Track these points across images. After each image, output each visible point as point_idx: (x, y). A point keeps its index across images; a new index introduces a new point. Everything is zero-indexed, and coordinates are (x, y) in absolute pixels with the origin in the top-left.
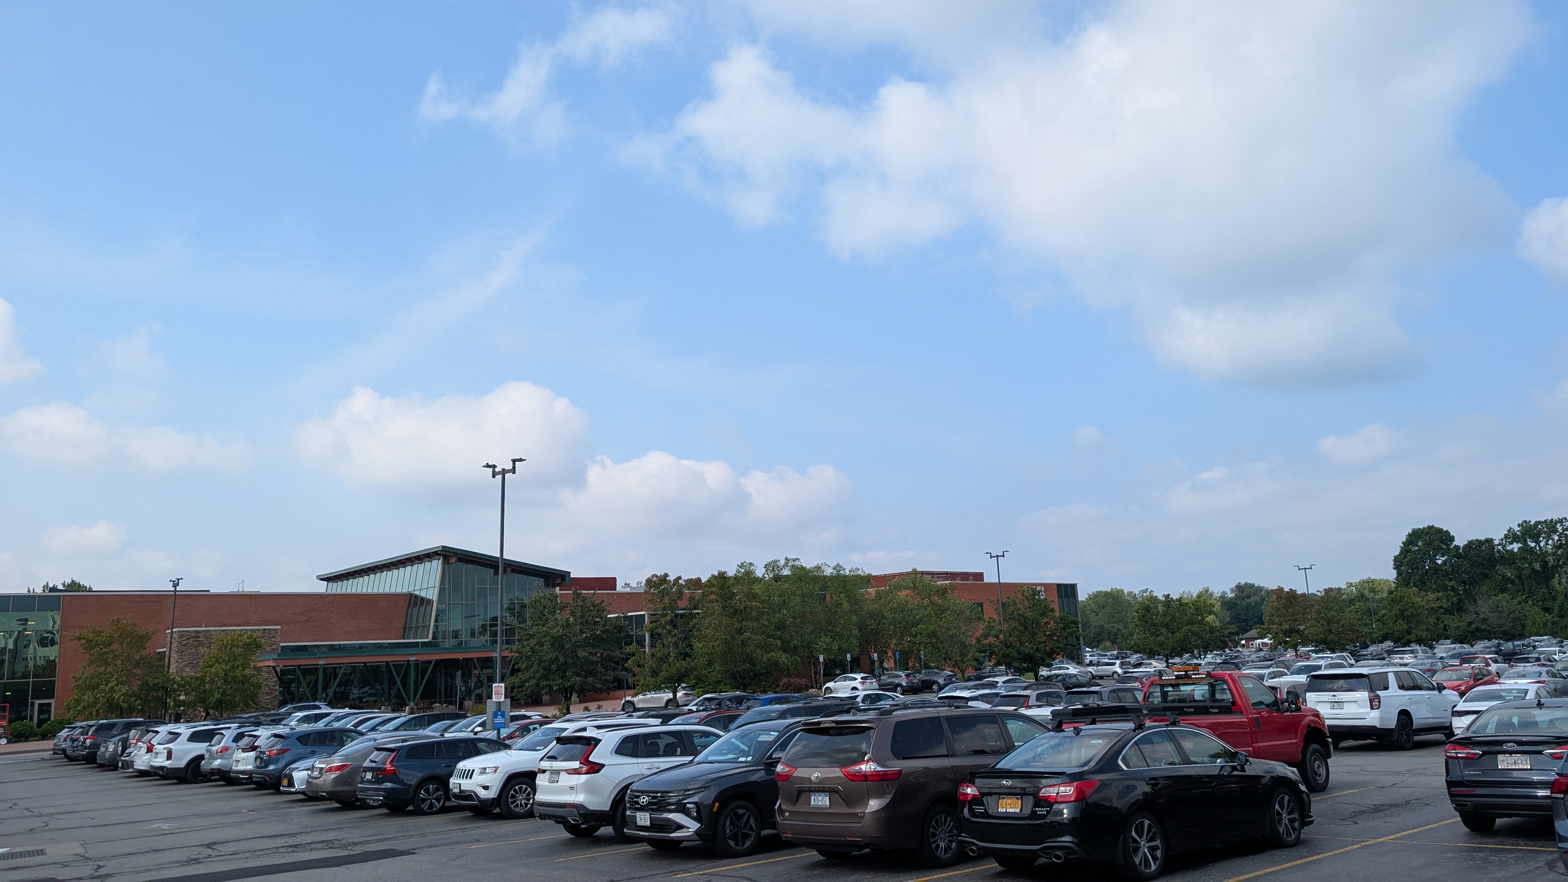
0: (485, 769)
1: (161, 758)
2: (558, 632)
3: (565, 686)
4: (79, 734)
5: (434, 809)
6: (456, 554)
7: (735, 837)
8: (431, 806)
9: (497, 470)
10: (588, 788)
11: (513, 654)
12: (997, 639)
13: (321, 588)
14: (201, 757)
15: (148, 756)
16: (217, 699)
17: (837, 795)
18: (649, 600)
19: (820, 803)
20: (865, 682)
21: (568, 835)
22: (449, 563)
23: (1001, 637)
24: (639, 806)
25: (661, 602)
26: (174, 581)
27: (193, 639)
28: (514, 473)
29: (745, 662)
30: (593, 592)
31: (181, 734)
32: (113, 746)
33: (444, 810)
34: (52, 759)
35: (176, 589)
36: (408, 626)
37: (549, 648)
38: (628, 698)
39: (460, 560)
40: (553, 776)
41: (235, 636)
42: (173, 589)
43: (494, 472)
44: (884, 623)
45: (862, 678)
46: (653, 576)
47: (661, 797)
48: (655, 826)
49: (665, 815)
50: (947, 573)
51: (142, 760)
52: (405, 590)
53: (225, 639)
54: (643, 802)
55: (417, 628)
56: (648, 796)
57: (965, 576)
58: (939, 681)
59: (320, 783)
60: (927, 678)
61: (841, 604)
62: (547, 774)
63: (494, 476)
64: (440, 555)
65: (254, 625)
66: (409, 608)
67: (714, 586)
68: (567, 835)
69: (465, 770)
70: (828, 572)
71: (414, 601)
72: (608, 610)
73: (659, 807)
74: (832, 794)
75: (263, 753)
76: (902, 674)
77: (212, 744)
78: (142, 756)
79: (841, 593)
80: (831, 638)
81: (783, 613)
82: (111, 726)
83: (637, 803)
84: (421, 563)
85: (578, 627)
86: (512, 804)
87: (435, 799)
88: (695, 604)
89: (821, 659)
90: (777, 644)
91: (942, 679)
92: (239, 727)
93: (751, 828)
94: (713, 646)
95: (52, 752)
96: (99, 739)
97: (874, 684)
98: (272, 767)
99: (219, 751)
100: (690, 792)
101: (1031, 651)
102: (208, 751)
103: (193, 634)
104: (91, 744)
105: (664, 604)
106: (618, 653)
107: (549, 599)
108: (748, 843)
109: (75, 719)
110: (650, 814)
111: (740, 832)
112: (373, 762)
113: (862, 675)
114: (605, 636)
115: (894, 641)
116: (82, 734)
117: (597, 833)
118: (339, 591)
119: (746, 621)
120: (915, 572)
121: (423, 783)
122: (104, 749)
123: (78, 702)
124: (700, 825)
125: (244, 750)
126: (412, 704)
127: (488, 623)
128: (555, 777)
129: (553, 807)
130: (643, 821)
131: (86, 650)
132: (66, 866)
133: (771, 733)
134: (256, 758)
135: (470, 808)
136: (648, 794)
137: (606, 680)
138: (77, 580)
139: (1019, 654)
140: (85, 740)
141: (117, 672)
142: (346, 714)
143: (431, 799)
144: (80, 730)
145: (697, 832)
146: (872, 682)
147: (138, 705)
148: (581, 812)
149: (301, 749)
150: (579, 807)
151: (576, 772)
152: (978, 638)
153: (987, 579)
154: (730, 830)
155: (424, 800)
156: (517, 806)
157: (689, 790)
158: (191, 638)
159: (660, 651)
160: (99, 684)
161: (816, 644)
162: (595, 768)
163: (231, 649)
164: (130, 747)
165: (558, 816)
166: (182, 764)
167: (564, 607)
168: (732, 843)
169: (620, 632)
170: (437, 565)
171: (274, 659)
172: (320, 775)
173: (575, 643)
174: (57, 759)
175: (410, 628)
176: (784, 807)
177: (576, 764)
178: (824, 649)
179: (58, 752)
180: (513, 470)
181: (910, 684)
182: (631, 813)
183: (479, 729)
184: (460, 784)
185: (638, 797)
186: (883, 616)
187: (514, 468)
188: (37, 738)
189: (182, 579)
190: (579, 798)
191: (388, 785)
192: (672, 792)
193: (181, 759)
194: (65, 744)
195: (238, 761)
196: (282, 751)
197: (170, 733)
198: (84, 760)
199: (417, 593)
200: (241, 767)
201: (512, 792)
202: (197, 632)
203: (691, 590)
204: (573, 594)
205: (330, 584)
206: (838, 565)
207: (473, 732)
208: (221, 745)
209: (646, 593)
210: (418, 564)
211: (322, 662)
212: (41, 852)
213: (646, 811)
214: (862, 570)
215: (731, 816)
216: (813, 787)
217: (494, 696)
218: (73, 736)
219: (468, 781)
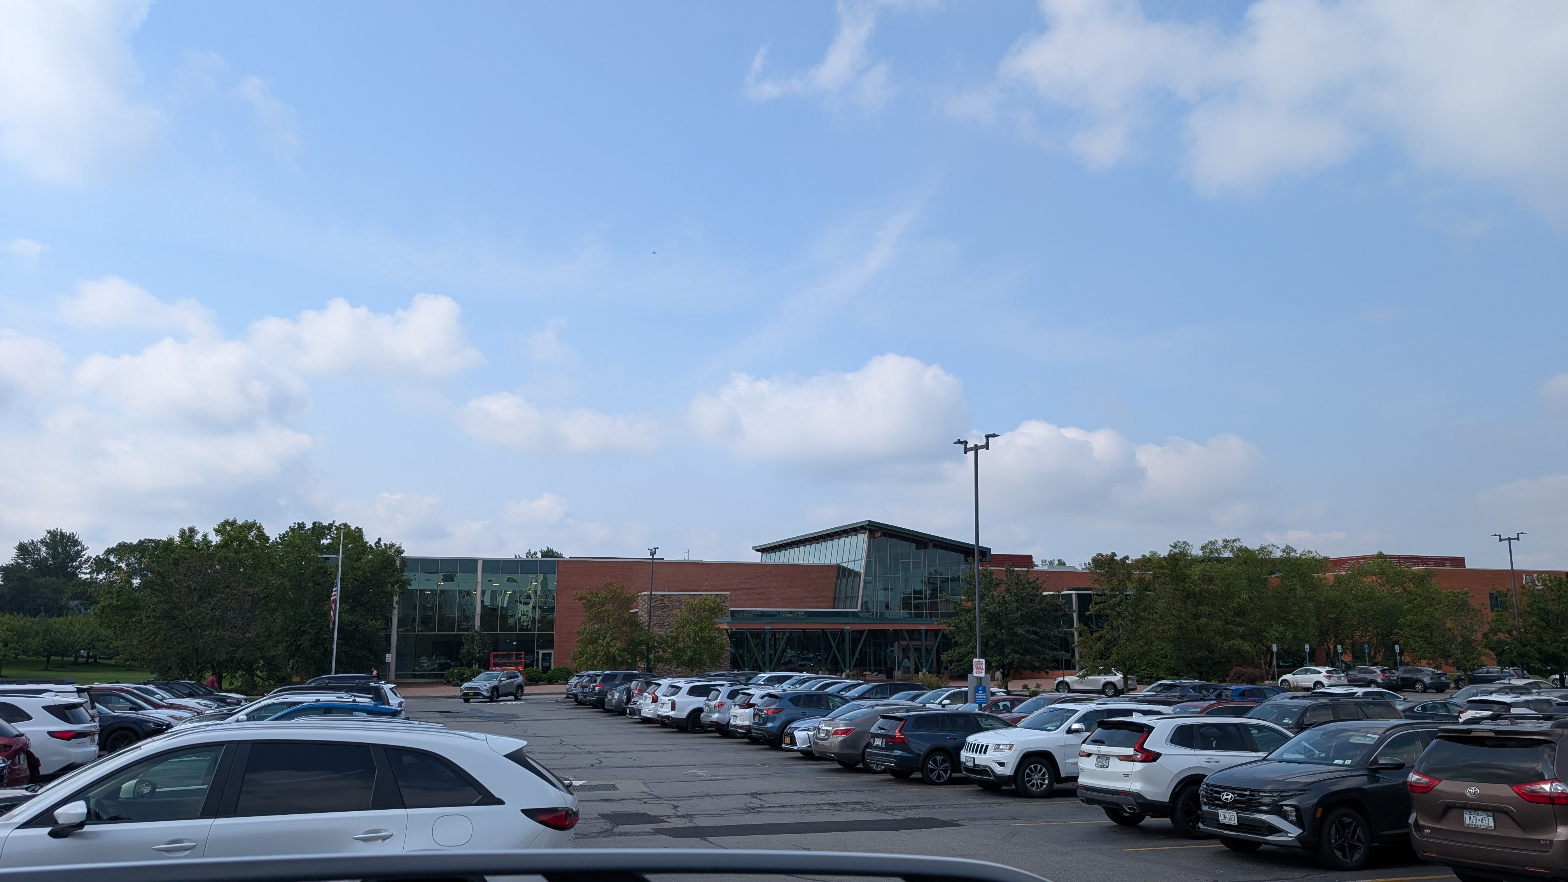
0: (999, 745)
1: (667, 709)
2: (994, 609)
3: (1003, 663)
4: (586, 682)
5: (942, 780)
6: (881, 528)
7: (1342, 848)
8: (939, 777)
9: (969, 446)
10: (1143, 776)
11: (951, 628)
12: (1509, 634)
13: (756, 558)
14: (701, 710)
15: (653, 706)
16: (689, 657)
17: (1507, 817)
18: (1096, 580)
19: (1479, 823)
20: (1331, 676)
21: (1110, 822)
22: (874, 537)
23: (1515, 633)
24: (1221, 803)
25: (1108, 582)
26: (651, 550)
27: (660, 602)
28: (988, 448)
29: (1200, 649)
30: (1026, 569)
31: (682, 688)
32: (618, 694)
33: (951, 782)
34: (565, 702)
35: (653, 556)
36: (837, 596)
37: (986, 624)
38: (1060, 679)
39: (885, 534)
40: (1102, 760)
41: (703, 600)
42: (651, 557)
43: (965, 448)
44: (1347, 613)
45: (1327, 672)
46: (1098, 555)
47: (1250, 795)
48: (1243, 825)
49: (1257, 816)
50: (1417, 558)
51: (648, 709)
52: (834, 562)
53: (693, 603)
54: (1227, 799)
55: (846, 598)
56: (1233, 794)
57: (1440, 561)
58: (1425, 680)
59: (827, 745)
60: (1407, 675)
61: (1294, 589)
62: (1093, 759)
63: (965, 453)
64: (865, 529)
65: (706, 590)
66: (837, 579)
67: (1164, 568)
68: (1108, 822)
69: (978, 745)
70: (1278, 554)
71: (842, 572)
72: (1042, 588)
73: (1248, 806)
74: (1496, 814)
75: (762, 711)
76: (1377, 670)
77: (709, 698)
78: (648, 705)
79: (1294, 577)
80: (1283, 626)
81: (1243, 598)
82: (612, 677)
83: (1219, 799)
84: (847, 537)
85: (1015, 604)
86: (1028, 783)
87: (942, 770)
88: (1144, 586)
89: (1275, 648)
90: (1238, 631)
91: (1428, 678)
92: (732, 685)
93: (1359, 840)
94: (1164, 631)
95: (565, 696)
96: (606, 688)
97: (1343, 679)
98: (770, 725)
99: (716, 705)
100: (1286, 794)
101: (1556, 651)
102: (708, 705)
103: (660, 598)
104: (600, 691)
105: (1111, 584)
106: (1056, 632)
107: (984, 575)
108: (1357, 856)
109: (581, 670)
110: (1237, 813)
111: (1347, 843)
112: (881, 729)
113: (1327, 668)
114: (1041, 614)
115: (1359, 633)
116: (590, 681)
117: (1142, 823)
118: (772, 562)
119: (1202, 605)
120: (1380, 556)
121: (932, 753)
122: (611, 696)
123: (582, 654)
124: (1301, 831)
125: (741, 707)
126: (848, 671)
127: (912, 596)
128: (1105, 763)
129: (1103, 793)
130: (1227, 820)
131: (586, 608)
132: (645, 802)
133: (1369, 735)
134: (755, 715)
135: (980, 783)
136: (1233, 791)
137: (1045, 659)
138: (551, 547)
139: (1540, 653)
140: (594, 687)
141: (611, 629)
142: (807, 678)
143: (938, 770)
144: (588, 678)
145: (1298, 838)
146: (1340, 677)
147: (629, 659)
148: (1138, 801)
149: (794, 711)
150: (1137, 796)
151: (1128, 758)
152: (1486, 634)
153: (1469, 566)
154: (1336, 839)
155: (932, 771)
156: (1033, 785)
157: (1285, 791)
158: (657, 601)
159: (1108, 633)
160: (597, 639)
161: (1267, 633)
162: (1151, 757)
163: (698, 611)
164: (633, 697)
165: (1110, 802)
166: (684, 715)
167: (1000, 584)
168: (1339, 854)
169: (1056, 611)
170: (862, 539)
171: (728, 623)
172: (827, 737)
173: (1012, 620)
174: (567, 702)
175: (840, 598)
176: (1421, 822)
177: (1130, 751)
178: (1277, 638)
179: (570, 696)
180: (987, 447)
181: (1387, 681)
182: (1209, 808)
183: (946, 702)
184: (974, 758)
185: (1219, 793)
186: (1346, 604)
187: (987, 443)
188: (545, 683)
189: (658, 548)
190: (1136, 786)
191: (898, 753)
192: (1265, 791)
193: (683, 710)
194: (576, 690)
195: (735, 716)
196: (778, 711)
197: (673, 687)
198: (591, 704)
199: (845, 565)
200: (739, 722)
201: (1028, 771)
202: (663, 595)
203: (1141, 571)
204: (1006, 571)
205: (764, 555)
206: (1287, 547)
207: (941, 704)
208: (718, 700)
209: (1092, 572)
210: (845, 537)
211: (768, 627)
212: (613, 787)
213: (1232, 809)
214: (1316, 552)
215: (1336, 824)
216: (1468, 804)
217: (974, 671)
218: (583, 683)
219: (982, 756)
